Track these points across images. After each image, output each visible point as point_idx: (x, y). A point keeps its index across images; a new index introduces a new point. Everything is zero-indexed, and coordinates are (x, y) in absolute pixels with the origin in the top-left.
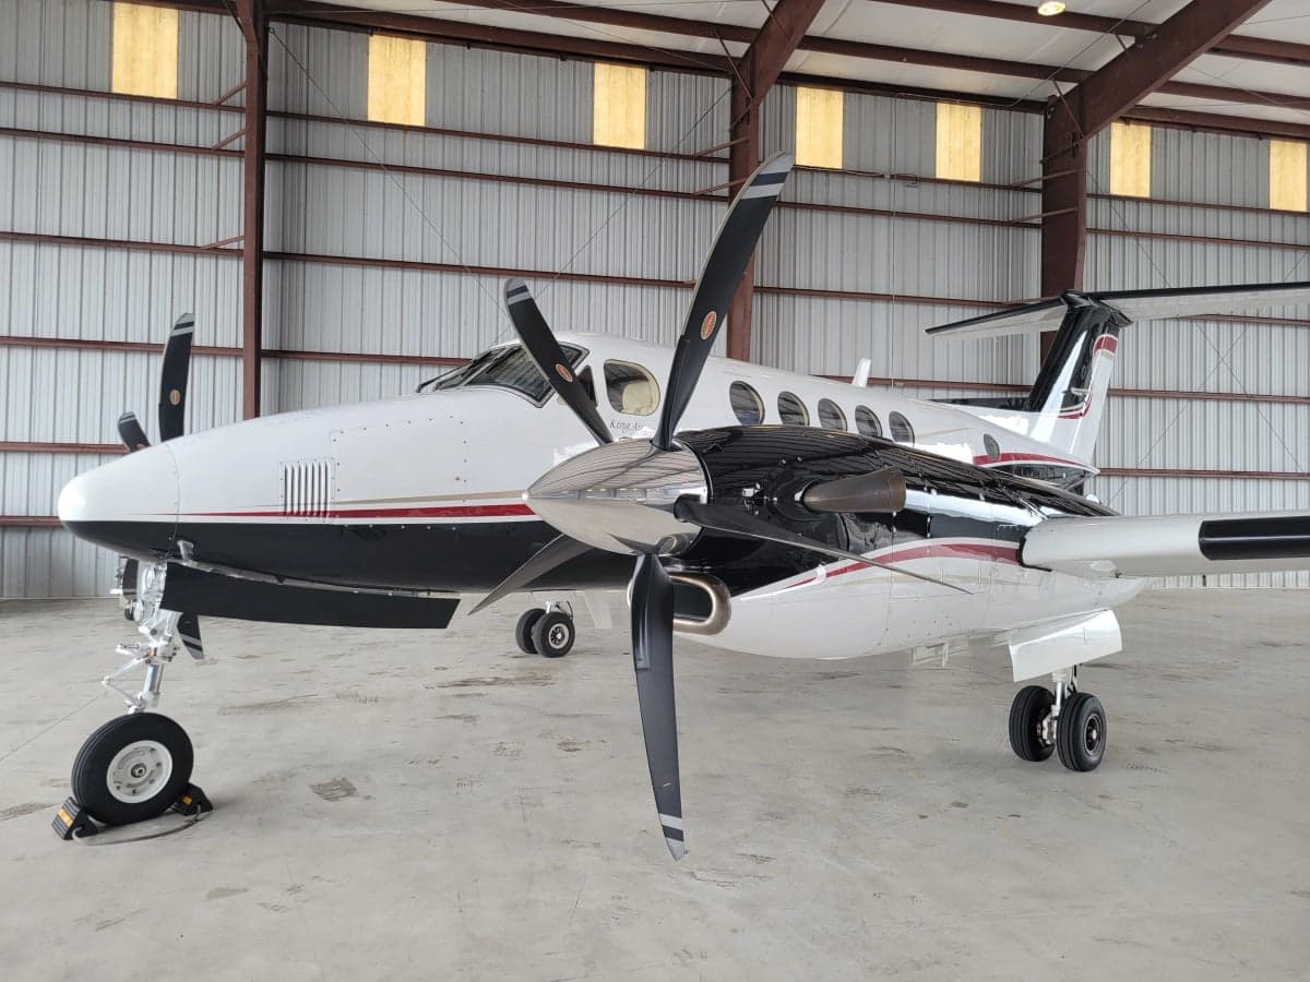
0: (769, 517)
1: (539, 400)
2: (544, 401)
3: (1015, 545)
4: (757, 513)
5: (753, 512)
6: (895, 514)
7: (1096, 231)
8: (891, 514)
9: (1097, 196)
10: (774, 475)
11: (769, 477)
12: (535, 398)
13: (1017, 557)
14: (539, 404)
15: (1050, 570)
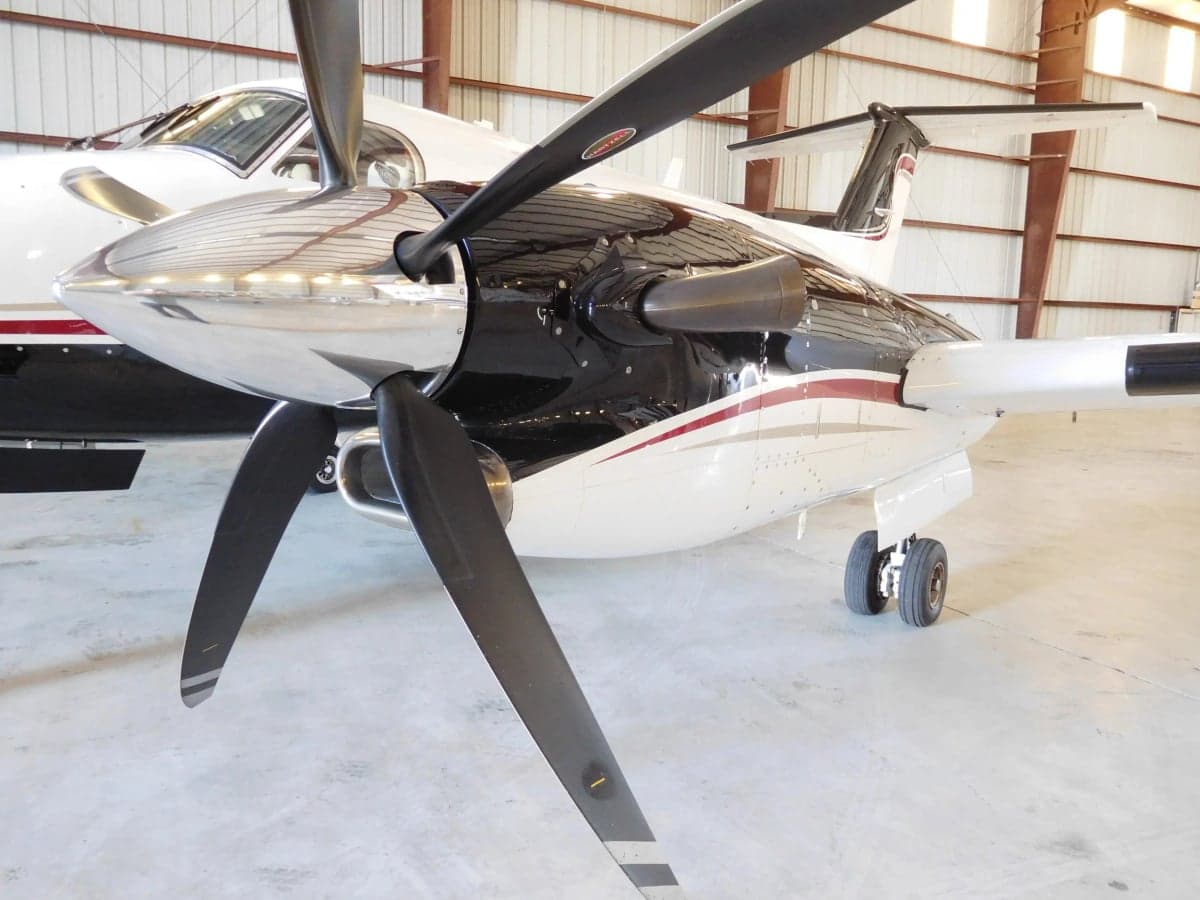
0: (580, 339)
1: (244, 168)
2: (249, 170)
3: (895, 378)
4: (559, 331)
5: (552, 330)
6: (767, 335)
8: (760, 336)
10: (588, 264)
11: (580, 269)
12: (237, 165)
13: (897, 394)
14: (243, 173)
15: (924, 409)
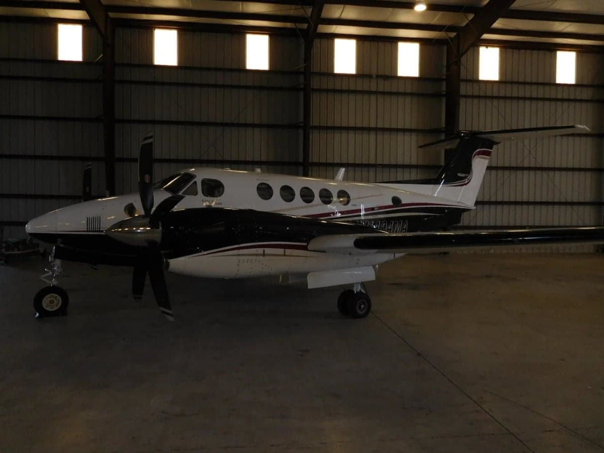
3: (304, 244)
7: (466, 96)
9: (467, 81)
15: (325, 252)
